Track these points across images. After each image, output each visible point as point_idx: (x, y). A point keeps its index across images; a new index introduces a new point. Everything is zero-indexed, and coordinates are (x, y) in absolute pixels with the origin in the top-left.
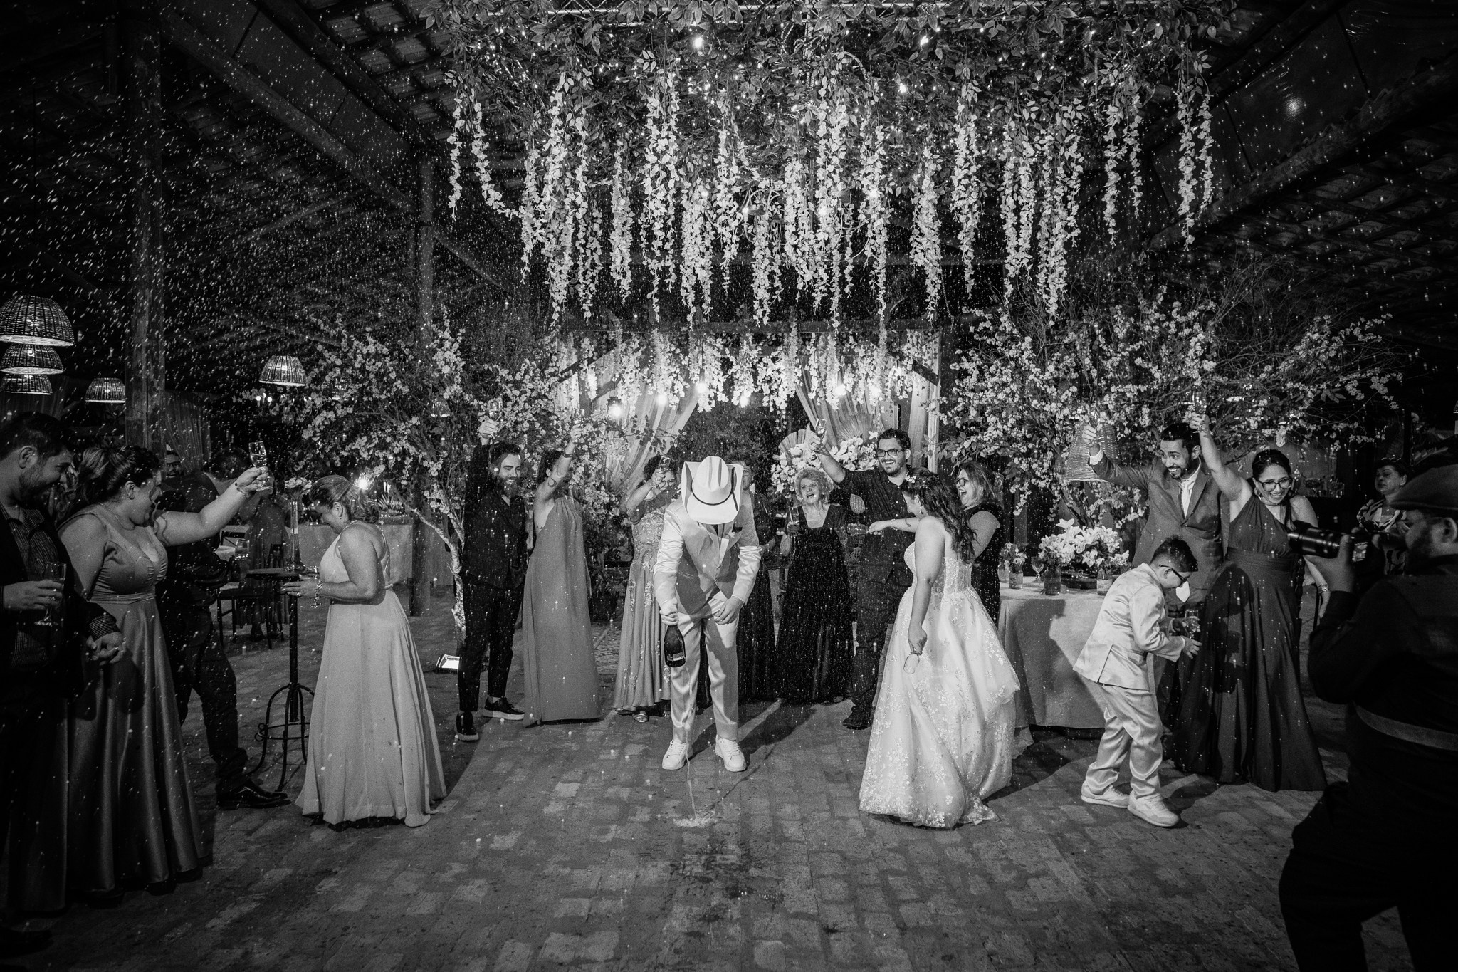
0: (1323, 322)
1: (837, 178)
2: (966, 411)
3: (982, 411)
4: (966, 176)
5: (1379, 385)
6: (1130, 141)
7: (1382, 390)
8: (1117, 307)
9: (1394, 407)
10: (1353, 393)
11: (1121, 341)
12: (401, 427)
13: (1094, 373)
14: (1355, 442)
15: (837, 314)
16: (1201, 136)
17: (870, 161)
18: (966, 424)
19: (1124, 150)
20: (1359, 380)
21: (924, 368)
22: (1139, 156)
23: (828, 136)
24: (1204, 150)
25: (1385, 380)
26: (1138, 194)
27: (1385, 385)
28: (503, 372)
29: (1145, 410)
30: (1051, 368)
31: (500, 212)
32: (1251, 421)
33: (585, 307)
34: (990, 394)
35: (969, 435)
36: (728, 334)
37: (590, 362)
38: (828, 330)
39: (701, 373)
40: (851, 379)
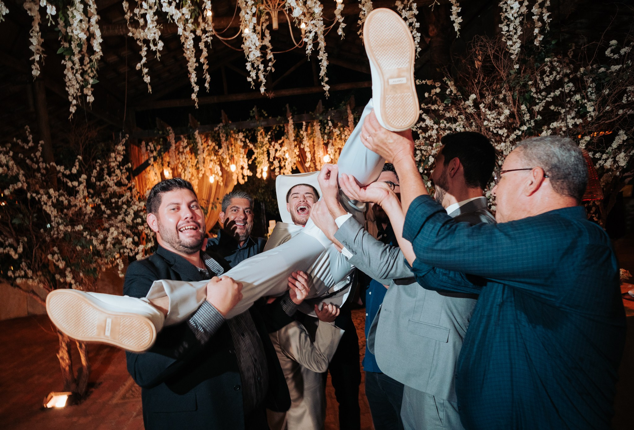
36: (247, 130)
37: (155, 159)
38: (314, 119)
39: (232, 158)
40: (333, 151)
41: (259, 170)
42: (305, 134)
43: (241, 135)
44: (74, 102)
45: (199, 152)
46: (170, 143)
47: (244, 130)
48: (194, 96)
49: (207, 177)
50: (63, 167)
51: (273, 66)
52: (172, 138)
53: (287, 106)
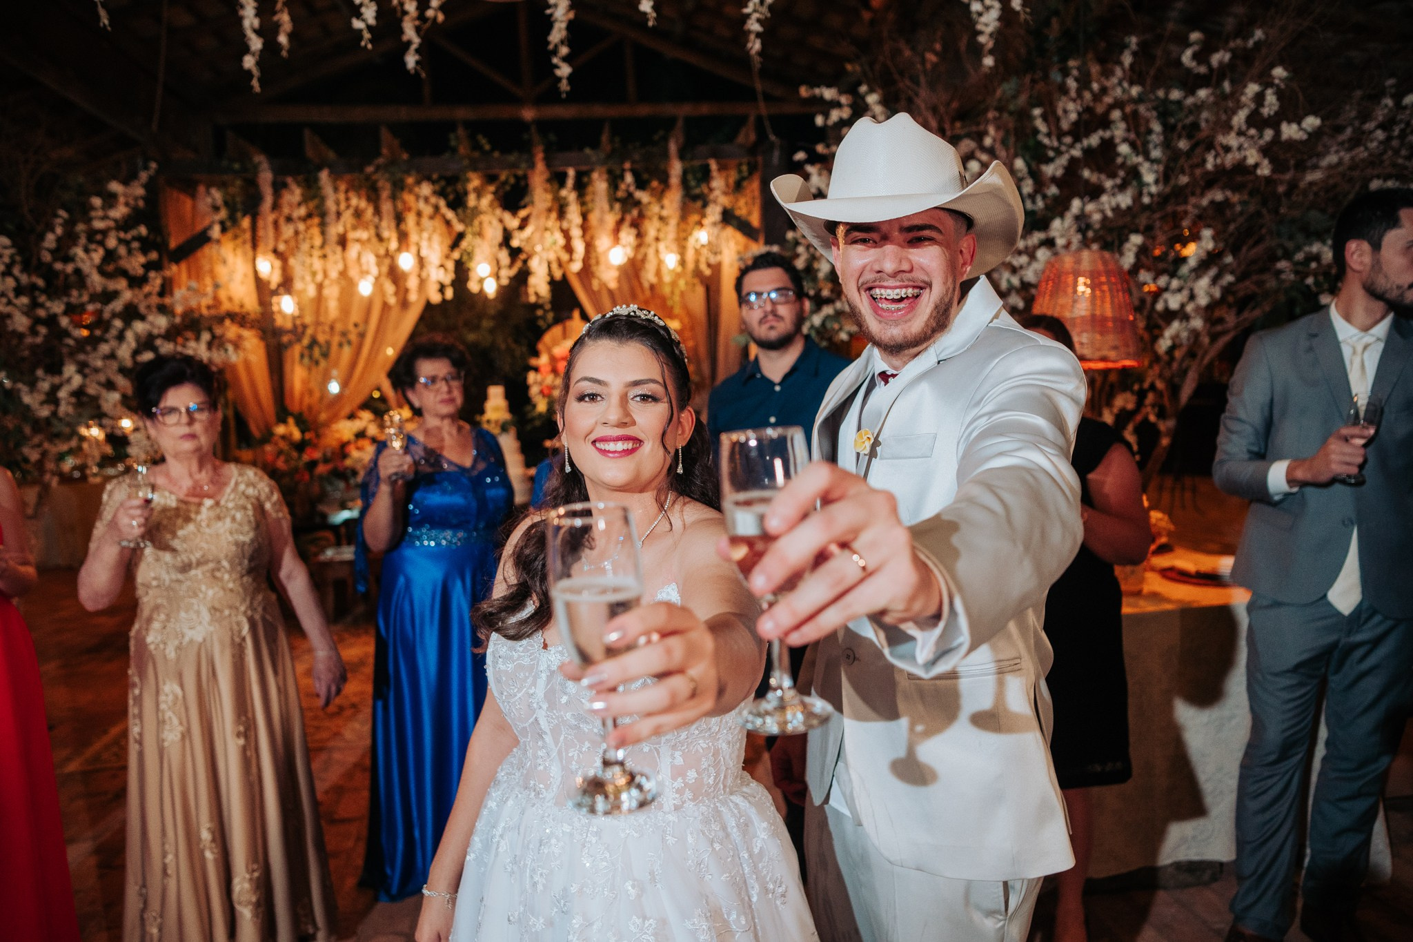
21: (738, 219)
36: (441, 178)
37: (223, 227)
38: (593, 164)
39: (403, 237)
40: (630, 239)
41: (472, 274)
42: (572, 197)
43: (426, 189)
45: (329, 218)
46: (259, 193)
47: (435, 176)
48: (249, 62)
49: (354, 281)
53: (534, 129)
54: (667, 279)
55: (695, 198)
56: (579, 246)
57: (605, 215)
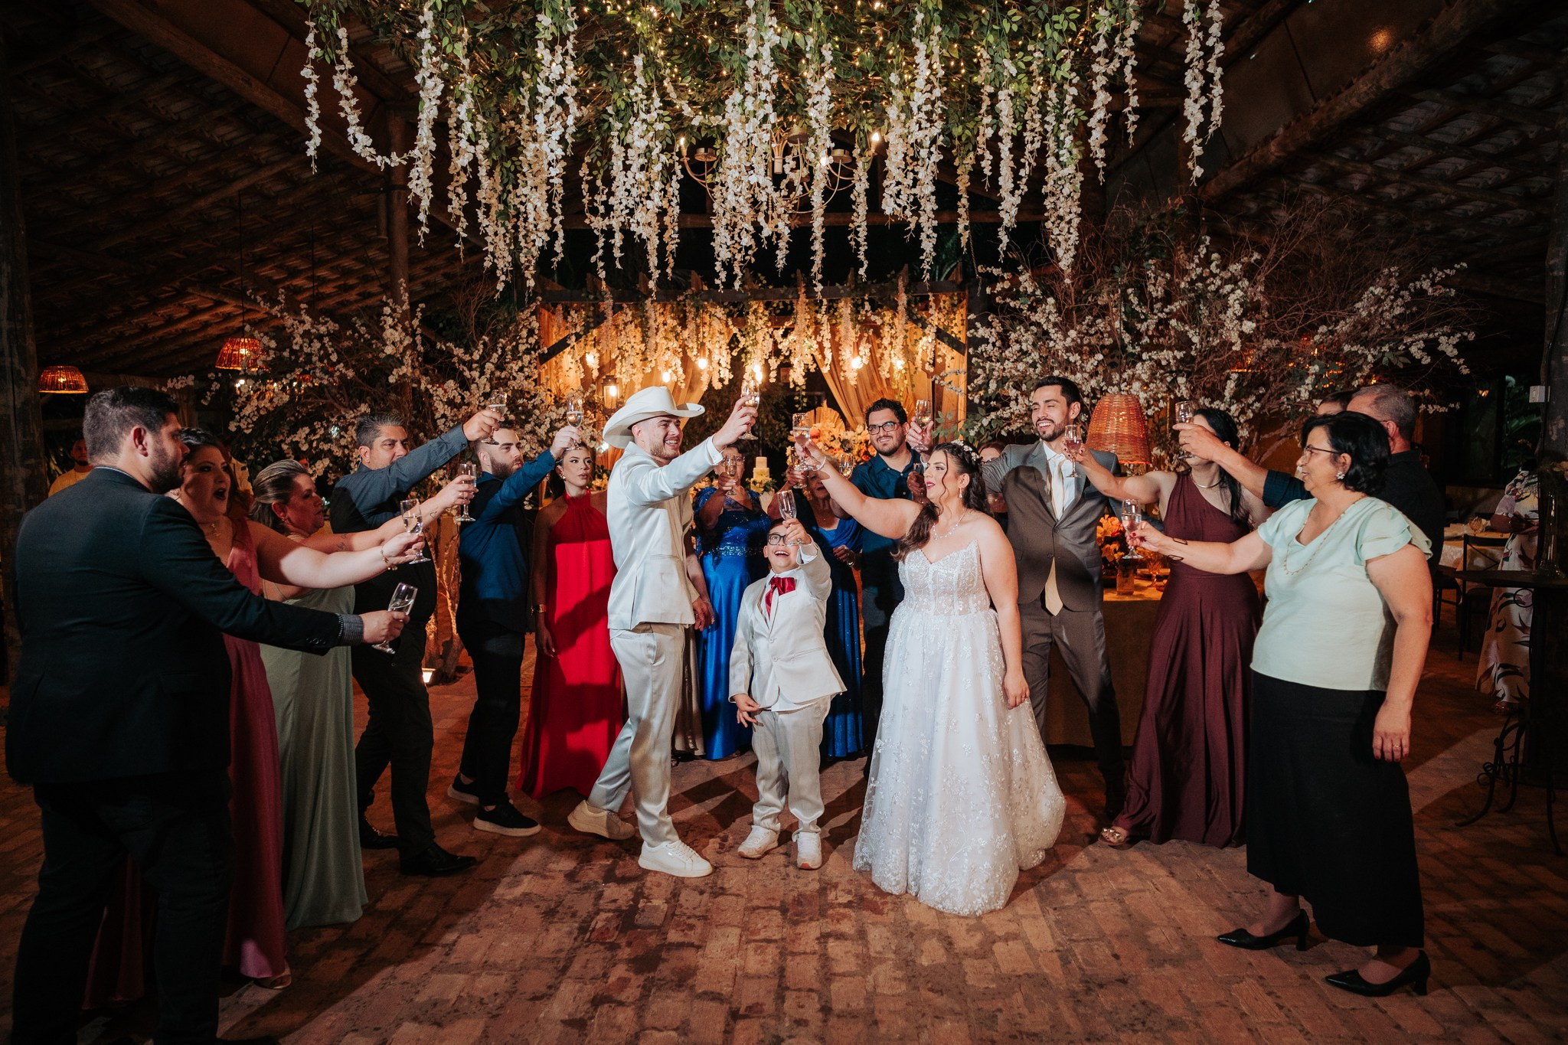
0: (1390, 275)
1: (769, 108)
2: (986, 385)
3: (1002, 381)
4: (927, 101)
5: (1448, 346)
6: (1123, 52)
7: (1451, 352)
8: (1150, 261)
9: (1465, 371)
10: (1418, 356)
11: (1157, 300)
12: (350, 415)
13: (1127, 338)
14: (1426, 411)
15: (820, 277)
16: (1210, 42)
17: (817, 87)
18: (988, 400)
19: (1116, 63)
20: (1425, 341)
21: (949, 336)
22: (1134, 69)
23: (756, 57)
24: (1212, 60)
25: (1455, 340)
26: (1132, 118)
27: (1455, 346)
28: (459, 352)
29: (1181, 380)
30: (1073, 333)
31: (369, 159)
32: (1302, 389)
33: (527, 274)
34: (1008, 365)
35: (990, 410)
36: (730, 304)
37: (578, 337)
38: (841, 296)
39: (702, 347)
40: (867, 351)
41: (748, 368)
42: (825, 318)
43: (719, 311)
44: (503, 278)
45: (649, 334)
46: (603, 313)
47: (726, 304)
48: (652, 284)
49: (659, 372)
50: (462, 350)
51: (754, 255)
52: (608, 304)
53: (799, 271)
54: (897, 377)
55: (916, 322)
56: (828, 354)
57: (848, 331)
